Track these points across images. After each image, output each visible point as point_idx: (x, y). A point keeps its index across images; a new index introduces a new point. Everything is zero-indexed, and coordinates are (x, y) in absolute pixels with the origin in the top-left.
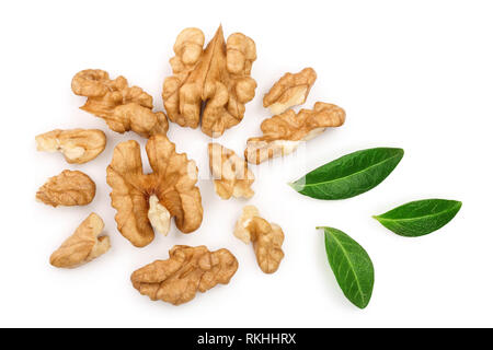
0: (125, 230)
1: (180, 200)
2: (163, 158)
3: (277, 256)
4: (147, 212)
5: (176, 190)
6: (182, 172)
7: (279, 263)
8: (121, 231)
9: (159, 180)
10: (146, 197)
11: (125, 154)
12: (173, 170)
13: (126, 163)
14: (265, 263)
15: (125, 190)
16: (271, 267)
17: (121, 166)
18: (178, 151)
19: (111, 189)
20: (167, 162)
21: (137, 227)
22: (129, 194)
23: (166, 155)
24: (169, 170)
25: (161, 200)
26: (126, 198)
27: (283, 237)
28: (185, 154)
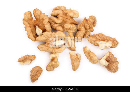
0: (30, 37)
1: (45, 26)
2: (38, 15)
3: (52, 69)
4: (36, 31)
5: (43, 24)
6: (44, 18)
7: (51, 70)
8: (29, 37)
9: (38, 22)
10: (35, 27)
11: (27, 15)
12: (42, 18)
13: (28, 18)
14: (48, 67)
15: (29, 25)
16: (49, 69)
17: (27, 19)
18: (42, 13)
19: (25, 26)
20: (40, 16)
21: (33, 36)
22: (30, 26)
23: (39, 14)
24: (40, 18)
25: (39, 27)
26: (29, 28)
27: (57, 67)
28: (44, 13)
